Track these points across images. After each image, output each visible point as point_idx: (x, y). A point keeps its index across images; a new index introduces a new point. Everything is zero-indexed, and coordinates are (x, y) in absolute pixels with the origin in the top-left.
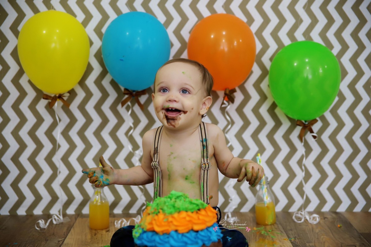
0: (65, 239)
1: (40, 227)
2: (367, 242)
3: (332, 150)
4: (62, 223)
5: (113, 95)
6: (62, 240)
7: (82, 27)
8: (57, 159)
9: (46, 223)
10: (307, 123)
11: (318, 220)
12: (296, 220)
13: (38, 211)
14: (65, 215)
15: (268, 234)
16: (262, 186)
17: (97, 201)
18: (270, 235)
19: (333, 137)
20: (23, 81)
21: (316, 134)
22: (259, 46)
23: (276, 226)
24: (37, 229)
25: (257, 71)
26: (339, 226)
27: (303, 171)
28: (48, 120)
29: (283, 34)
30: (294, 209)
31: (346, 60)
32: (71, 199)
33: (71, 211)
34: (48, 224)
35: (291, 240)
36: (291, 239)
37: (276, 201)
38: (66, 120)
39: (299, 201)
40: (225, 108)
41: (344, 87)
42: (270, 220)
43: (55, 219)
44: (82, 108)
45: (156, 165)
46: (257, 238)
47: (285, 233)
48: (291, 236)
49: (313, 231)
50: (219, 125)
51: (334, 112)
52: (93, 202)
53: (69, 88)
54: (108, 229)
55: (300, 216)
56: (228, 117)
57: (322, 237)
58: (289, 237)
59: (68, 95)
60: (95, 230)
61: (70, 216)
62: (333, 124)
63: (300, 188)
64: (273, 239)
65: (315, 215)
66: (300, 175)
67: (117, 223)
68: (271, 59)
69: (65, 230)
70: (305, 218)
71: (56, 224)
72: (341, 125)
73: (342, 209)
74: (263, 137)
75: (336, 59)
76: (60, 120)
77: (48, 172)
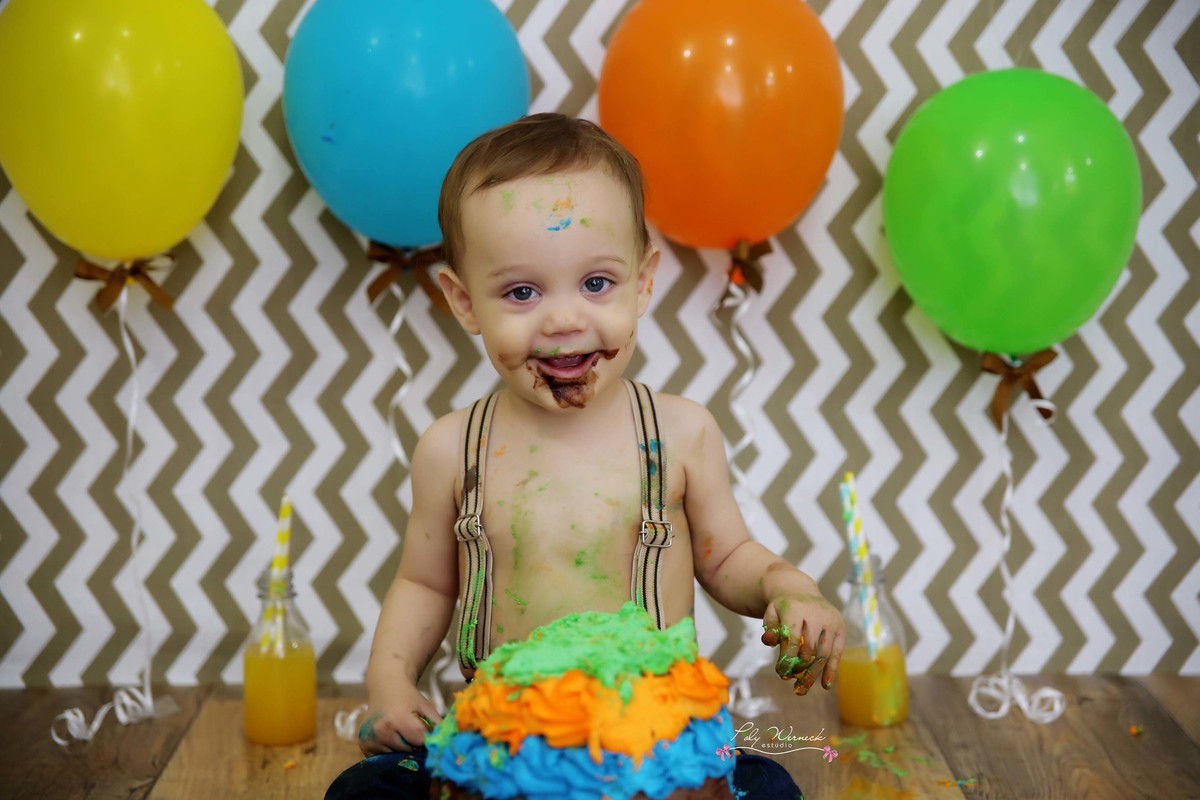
0: (153, 783)
1: (67, 736)
3: (1108, 458)
4: (149, 721)
5: (330, 262)
6: (141, 787)
7: (216, 21)
8: (133, 490)
9: (89, 721)
10: (1018, 364)
11: (1058, 708)
12: (979, 710)
13: (67, 675)
14: (160, 689)
15: (882, 763)
16: (861, 588)
17: (272, 645)
18: (889, 764)
19: (1110, 413)
21: (1053, 400)
22: (851, 90)
23: (909, 730)
24: (59, 741)
25: (841, 181)
26: (1134, 730)
27: (1003, 532)
28: (99, 354)
29: (934, 46)
30: (969, 665)
31: (1157, 138)
32: (183, 630)
33: (184, 673)
34: (96, 725)
35: (966, 787)
36: (965, 783)
37: (909, 637)
38: (162, 352)
39: (989, 638)
40: (734, 308)
41: (1150, 233)
42: (887, 706)
43: (124, 706)
44: (220, 308)
45: (473, 530)
46: (844, 776)
47: (941, 757)
48: (966, 771)
49: (1041, 748)
51: (1114, 323)
52: (257, 646)
53: (172, 239)
54: (310, 745)
55: (993, 693)
56: (741, 344)
57: (1077, 772)
58: (957, 776)
59: (167, 262)
60: (267, 746)
61: (179, 694)
62: (1112, 366)
63: (992, 594)
64: (899, 781)
65: (1049, 693)
66: (993, 546)
67: (343, 720)
68: (892, 135)
69: (157, 746)
70: (1012, 699)
71: (128, 725)
72: (1140, 366)
73: (1140, 664)
74: (861, 411)
75: (1125, 134)
76: (140, 353)
77: (99, 536)
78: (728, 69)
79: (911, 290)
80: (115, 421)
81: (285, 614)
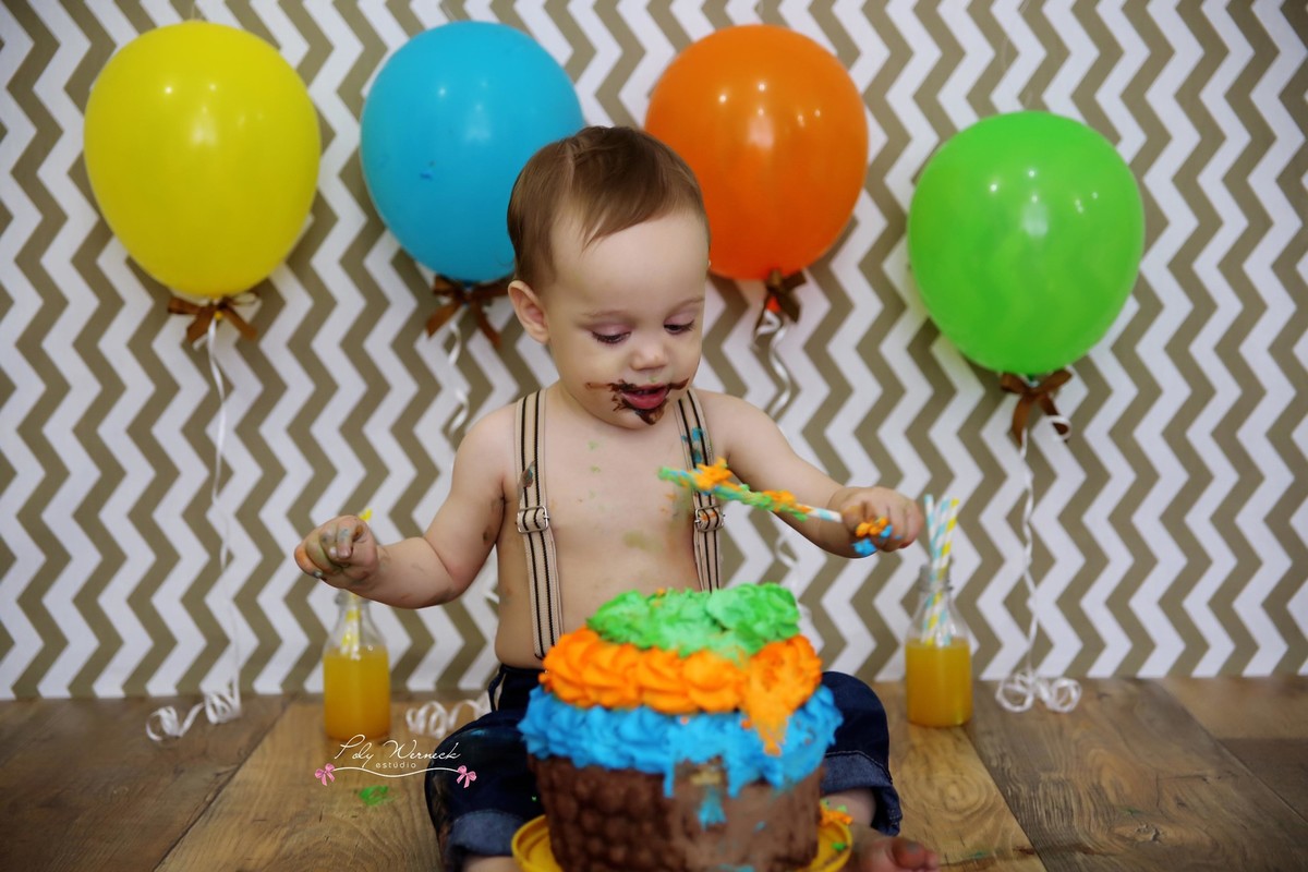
0: (238, 769)
1: (161, 732)
2: (1241, 766)
3: (1122, 476)
4: (236, 720)
5: (402, 304)
6: (226, 772)
7: (298, 81)
8: (222, 512)
9: (181, 719)
10: (1035, 384)
11: (1075, 697)
12: (1007, 705)
13: (163, 684)
14: (248, 696)
17: (350, 648)
19: (1122, 433)
20: (111, 262)
21: (1068, 418)
22: (877, 139)
24: (154, 737)
25: (869, 221)
26: (1148, 718)
27: (1024, 541)
28: (192, 389)
29: (954, 99)
30: (996, 671)
31: (1160, 180)
32: (269, 643)
33: (269, 683)
34: (188, 723)
35: (990, 764)
36: (990, 761)
38: (248, 387)
39: (1014, 645)
40: (770, 336)
41: (1155, 267)
43: (214, 707)
44: (301, 345)
47: (968, 741)
48: (991, 753)
49: (1061, 734)
50: (751, 398)
51: (1125, 350)
52: (337, 650)
53: (255, 278)
54: (383, 738)
55: (1019, 688)
56: (779, 369)
57: (1093, 752)
58: (982, 756)
59: (252, 299)
60: (343, 739)
61: (267, 700)
62: (1124, 391)
63: (1017, 603)
64: (928, 760)
65: (1066, 683)
66: (1017, 559)
67: (414, 716)
68: (915, 180)
69: (243, 740)
70: (1036, 695)
71: (218, 724)
72: (1149, 390)
73: (1156, 668)
74: (892, 433)
75: (1131, 175)
76: (229, 387)
77: (193, 556)
78: (761, 112)
79: (939, 322)
80: (205, 450)
81: (360, 620)
